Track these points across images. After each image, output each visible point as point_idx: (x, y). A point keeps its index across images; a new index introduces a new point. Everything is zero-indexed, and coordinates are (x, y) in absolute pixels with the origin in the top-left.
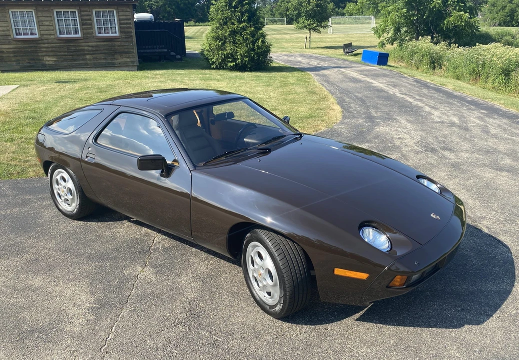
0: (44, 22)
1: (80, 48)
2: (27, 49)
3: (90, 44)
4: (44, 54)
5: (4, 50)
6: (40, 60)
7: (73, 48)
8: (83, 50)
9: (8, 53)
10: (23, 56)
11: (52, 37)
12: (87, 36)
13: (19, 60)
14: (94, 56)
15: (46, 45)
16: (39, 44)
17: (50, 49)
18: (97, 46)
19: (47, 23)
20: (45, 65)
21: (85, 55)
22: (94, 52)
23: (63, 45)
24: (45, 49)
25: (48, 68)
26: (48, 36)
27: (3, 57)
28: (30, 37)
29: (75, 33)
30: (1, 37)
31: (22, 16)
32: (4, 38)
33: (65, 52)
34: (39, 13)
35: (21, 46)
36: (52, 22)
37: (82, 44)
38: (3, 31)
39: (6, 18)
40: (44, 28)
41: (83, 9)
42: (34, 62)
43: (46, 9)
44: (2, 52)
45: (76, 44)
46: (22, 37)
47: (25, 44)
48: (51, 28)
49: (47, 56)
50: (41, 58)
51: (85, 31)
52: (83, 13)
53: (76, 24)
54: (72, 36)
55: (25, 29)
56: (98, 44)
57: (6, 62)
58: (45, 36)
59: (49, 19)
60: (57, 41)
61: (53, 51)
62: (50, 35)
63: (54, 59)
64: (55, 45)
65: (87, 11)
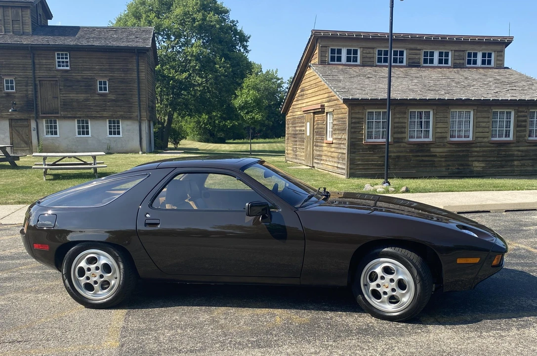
0: (481, 123)
1: (510, 153)
2: (459, 153)
3: (521, 148)
4: (474, 159)
5: (438, 154)
6: (469, 166)
7: (503, 153)
8: (513, 155)
9: (441, 157)
10: (454, 161)
11: (486, 140)
12: (519, 140)
13: (449, 165)
14: (522, 162)
15: (478, 149)
16: (472, 147)
18: (527, 151)
19: (484, 125)
20: (472, 172)
21: (513, 161)
22: (524, 158)
23: (494, 149)
24: (476, 154)
25: (475, 175)
26: (482, 139)
27: (434, 161)
28: (463, 139)
29: (507, 135)
30: (437, 139)
31: (459, 117)
32: (440, 140)
33: (494, 157)
34: (478, 114)
35: (454, 149)
36: (488, 123)
37: (513, 148)
38: (441, 133)
39: (446, 119)
40: (480, 130)
41: (520, 109)
42: (462, 167)
43: (486, 109)
44: (435, 156)
45: (507, 149)
46: (456, 139)
47: (459, 148)
48: (487, 130)
49: (476, 161)
50: (470, 163)
51: (518, 134)
52: (519, 114)
53: (508, 126)
54: (504, 139)
55: (460, 131)
56: (529, 148)
57: (436, 167)
58: (479, 139)
59: (486, 120)
60: (490, 145)
61: (482, 156)
62: (484, 137)
63: (483, 165)
64: (486, 149)
65: (524, 112)
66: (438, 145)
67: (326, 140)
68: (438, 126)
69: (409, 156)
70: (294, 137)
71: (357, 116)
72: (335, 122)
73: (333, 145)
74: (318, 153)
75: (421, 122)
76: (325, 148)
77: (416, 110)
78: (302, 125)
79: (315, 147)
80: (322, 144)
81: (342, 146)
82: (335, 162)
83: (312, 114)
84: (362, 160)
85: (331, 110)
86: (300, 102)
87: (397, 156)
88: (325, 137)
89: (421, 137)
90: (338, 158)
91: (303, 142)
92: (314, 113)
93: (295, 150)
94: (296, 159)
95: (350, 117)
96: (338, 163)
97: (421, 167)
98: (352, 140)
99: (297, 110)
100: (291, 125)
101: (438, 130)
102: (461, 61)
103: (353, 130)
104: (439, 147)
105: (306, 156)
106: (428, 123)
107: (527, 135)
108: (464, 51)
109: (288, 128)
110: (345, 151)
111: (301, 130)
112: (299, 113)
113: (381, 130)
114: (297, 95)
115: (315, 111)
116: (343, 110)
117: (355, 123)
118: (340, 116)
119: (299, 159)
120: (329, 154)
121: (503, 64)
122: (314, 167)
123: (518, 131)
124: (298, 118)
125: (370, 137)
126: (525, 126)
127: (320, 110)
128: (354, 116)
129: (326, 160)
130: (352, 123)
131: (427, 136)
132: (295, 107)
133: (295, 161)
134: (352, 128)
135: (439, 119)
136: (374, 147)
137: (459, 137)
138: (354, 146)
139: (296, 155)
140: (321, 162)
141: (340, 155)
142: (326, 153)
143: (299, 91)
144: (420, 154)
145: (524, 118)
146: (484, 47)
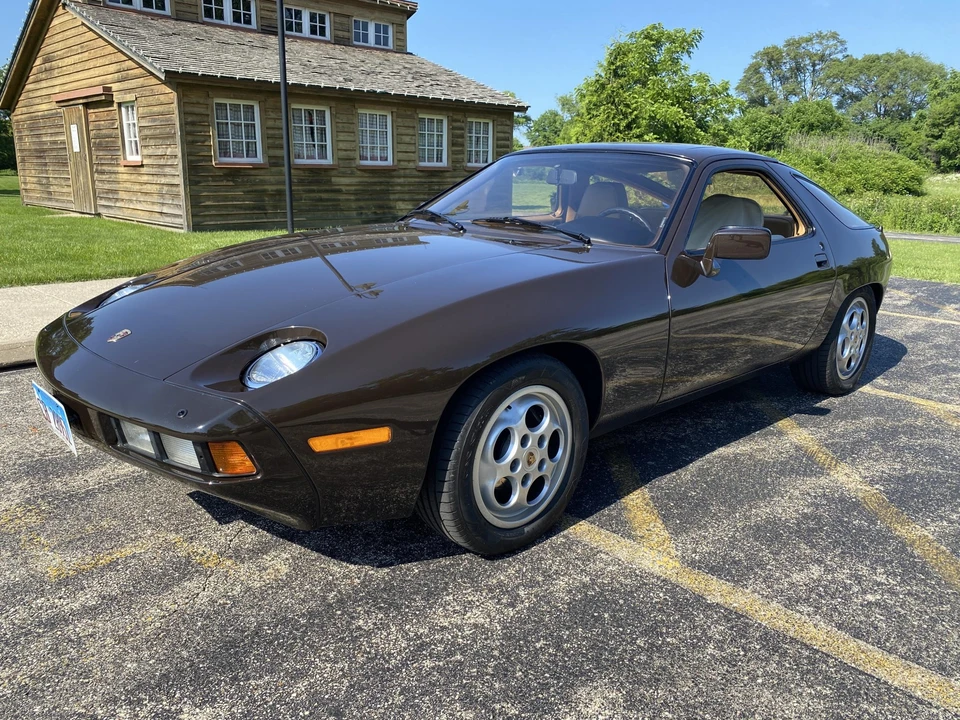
0: (403, 137)
2: (375, 188)
4: (397, 196)
5: (344, 188)
6: (391, 208)
7: (436, 187)
9: (348, 193)
10: (368, 200)
11: (411, 165)
12: (455, 166)
13: (361, 208)
15: (402, 180)
16: (393, 177)
17: (406, 188)
19: (407, 139)
20: (395, 218)
23: (423, 180)
24: (399, 188)
26: (406, 163)
27: (339, 200)
28: (379, 163)
29: (439, 159)
30: (340, 162)
31: (371, 124)
32: (346, 163)
33: (424, 194)
34: (399, 120)
35: (368, 180)
36: (414, 138)
37: (449, 180)
38: (345, 150)
39: (352, 126)
40: (403, 148)
41: (455, 117)
42: (381, 211)
43: (409, 113)
44: (339, 191)
45: (440, 180)
46: (369, 163)
47: (373, 177)
48: (412, 148)
49: (399, 200)
50: (392, 204)
51: (454, 156)
52: (454, 124)
53: (440, 144)
54: (435, 164)
55: (373, 148)
57: (342, 210)
58: (402, 163)
59: (411, 131)
60: (417, 173)
61: (409, 192)
62: (409, 161)
63: (410, 207)
64: (413, 180)
65: (459, 121)
66: (343, 173)
67: (125, 159)
68: (341, 138)
69: (298, 190)
70: (40, 157)
71: (196, 110)
72: (144, 123)
73: (144, 170)
74: (107, 186)
75: (312, 129)
76: (125, 177)
77: (303, 107)
78: (57, 130)
79: (96, 175)
80: (116, 169)
81: (168, 170)
82: (153, 203)
83: (81, 107)
84: (215, 198)
85: (130, 97)
86: (44, 84)
87: (277, 191)
88: (120, 153)
89: (313, 158)
90: (161, 195)
91: (65, 164)
92: (87, 106)
93: (44, 181)
94: (50, 199)
95: (183, 113)
96: (163, 204)
97: (319, 210)
98: (191, 158)
99: (38, 101)
100: (26, 133)
101: (342, 145)
102: (346, 34)
103: (190, 138)
104: (344, 175)
105: (76, 193)
106: (323, 131)
107: (466, 159)
108: (348, 16)
109: (20, 138)
110: (179, 180)
111: (55, 142)
112: (44, 107)
113: (244, 140)
114: (34, 70)
115: (90, 100)
116: (162, 98)
117: (193, 124)
118: (156, 109)
119: (57, 200)
120: (137, 187)
121: (405, 46)
122: (99, 215)
123: (454, 153)
124: (43, 117)
125: (224, 152)
126: (462, 145)
127: (103, 98)
128: (189, 109)
129: (131, 201)
130: (186, 124)
131: (323, 156)
132: (31, 95)
133: (49, 204)
134: (188, 133)
135: (340, 125)
136: (233, 173)
137: (373, 158)
138: (196, 170)
139: (50, 193)
140: (118, 204)
141: (166, 188)
142: (128, 185)
143: (38, 61)
144: (315, 188)
146: (377, 14)
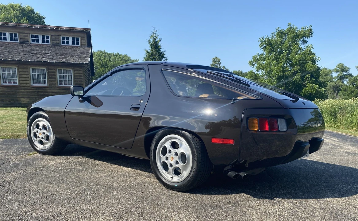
0: (23, 75)
1: (46, 93)
2: (9, 93)
3: (53, 91)
4: (21, 96)
6: (18, 100)
7: (41, 93)
10: (6, 97)
11: (28, 85)
12: (52, 86)
13: (3, 100)
15: (23, 90)
16: (19, 89)
17: (26, 93)
18: (58, 93)
19: (25, 76)
20: (20, 104)
23: (35, 91)
24: (22, 93)
25: (23, 106)
28: (13, 84)
31: (8, 71)
33: (35, 96)
34: (20, 69)
35: (5, 90)
36: (28, 75)
37: (48, 91)
40: (23, 79)
41: (50, 68)
42: (13, 101)
45: (44, 91)
46: (7, 84)
49: (23, 98)
51: (50, 82)
52: (50, 71)
53: (44, 78)
54: (42, 85)
55: (10, 79)
56: (59, 91)
58: (22, 84)
59: (26, 73)
60: (30, 88)
61: (27, 95)
62: (26, 84)
63: (28, 100)
64: (29, 90)
65: (53, 69)
107: (57, 83)
108: (58, 36)
126: (56, 78)
137: (9, 83)
145: (54, 73)
146: (72, 34)
